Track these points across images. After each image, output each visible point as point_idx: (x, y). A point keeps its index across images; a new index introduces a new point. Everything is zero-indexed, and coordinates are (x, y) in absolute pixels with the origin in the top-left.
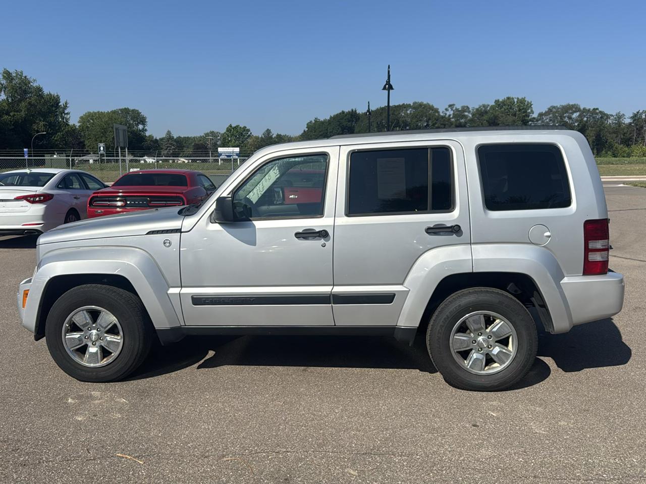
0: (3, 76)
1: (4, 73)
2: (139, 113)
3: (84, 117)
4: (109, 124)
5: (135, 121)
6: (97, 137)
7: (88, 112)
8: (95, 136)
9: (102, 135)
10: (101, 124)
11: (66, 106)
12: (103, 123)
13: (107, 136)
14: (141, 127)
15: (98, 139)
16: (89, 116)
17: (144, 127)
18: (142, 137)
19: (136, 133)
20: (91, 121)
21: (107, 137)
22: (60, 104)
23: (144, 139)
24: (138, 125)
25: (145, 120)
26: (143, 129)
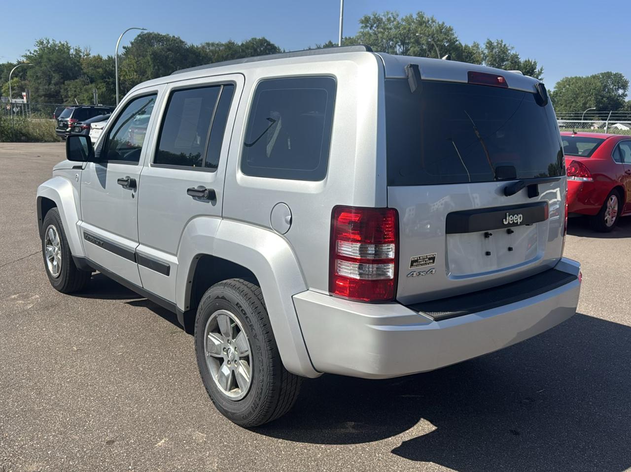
0: (486, 46)
1: (487, 43)
2: (621, 76)
3: (561, 82)
4: (582, 90)
5: (615, 86)
6: (568, 102)
7: (566, 78)
8: (566, 101)
9: (573, 100)
10: (574, 90)
11: (541, 72)
12: (576, 89)
13: (577, 101)
14: (621, 92)
15: (568, 105)
16: (566, 81)
17: (625, 91)
18: (620, 103)
19: (613, 99)
20: (568, 86)
21: (577, 103)
22: (535, 71)
23: (622, 105)
24: (618, 90)
25: (627, 84)
26: (623, 94)
